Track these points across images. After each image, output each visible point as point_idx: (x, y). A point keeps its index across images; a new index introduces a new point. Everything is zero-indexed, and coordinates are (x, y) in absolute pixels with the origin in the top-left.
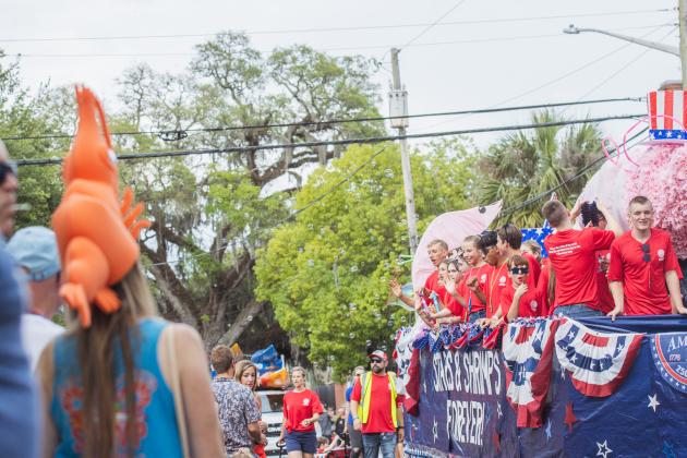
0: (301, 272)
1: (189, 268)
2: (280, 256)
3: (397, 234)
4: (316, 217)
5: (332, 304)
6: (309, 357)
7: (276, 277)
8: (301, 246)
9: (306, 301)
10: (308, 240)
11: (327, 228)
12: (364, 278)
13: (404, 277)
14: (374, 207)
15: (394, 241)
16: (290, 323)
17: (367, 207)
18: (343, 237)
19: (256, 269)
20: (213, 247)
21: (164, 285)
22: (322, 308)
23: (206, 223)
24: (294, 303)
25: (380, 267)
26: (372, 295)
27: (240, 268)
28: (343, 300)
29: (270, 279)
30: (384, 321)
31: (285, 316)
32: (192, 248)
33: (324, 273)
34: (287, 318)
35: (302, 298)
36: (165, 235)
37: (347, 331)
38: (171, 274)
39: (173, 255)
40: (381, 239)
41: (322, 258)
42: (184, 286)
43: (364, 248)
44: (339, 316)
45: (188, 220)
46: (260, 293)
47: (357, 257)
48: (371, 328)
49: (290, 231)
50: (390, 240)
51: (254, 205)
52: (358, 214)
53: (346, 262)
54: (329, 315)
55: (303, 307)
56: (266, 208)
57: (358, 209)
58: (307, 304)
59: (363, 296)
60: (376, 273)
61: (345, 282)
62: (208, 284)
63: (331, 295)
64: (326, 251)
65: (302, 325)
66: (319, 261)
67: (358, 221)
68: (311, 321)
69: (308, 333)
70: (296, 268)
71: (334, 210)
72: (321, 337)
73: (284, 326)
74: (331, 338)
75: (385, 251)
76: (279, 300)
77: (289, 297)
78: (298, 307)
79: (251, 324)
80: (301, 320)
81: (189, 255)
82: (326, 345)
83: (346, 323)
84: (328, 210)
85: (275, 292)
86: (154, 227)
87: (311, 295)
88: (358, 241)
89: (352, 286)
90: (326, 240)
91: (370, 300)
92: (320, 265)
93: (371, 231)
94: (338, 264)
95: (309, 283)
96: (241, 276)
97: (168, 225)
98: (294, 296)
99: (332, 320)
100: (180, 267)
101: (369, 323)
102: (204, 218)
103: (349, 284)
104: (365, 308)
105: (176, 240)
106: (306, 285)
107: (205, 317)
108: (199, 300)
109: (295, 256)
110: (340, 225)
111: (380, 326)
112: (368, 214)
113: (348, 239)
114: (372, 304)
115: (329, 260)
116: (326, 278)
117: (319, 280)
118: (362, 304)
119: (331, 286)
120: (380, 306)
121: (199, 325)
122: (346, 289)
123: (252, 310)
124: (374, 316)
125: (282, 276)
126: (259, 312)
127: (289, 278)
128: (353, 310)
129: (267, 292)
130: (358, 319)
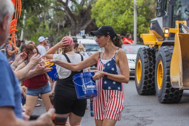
0: (104, 12)
1: (74, 8)
2: (99, 7)
3: (131, 4)
5: (111, 21)
7: (97, 12)
8: (105, 5)
9: (104, 20)
10: (107, 3)
12: (121, 15)
13: (132, 16)
15: (130, 5)
19: (92, 10)
20: (81, 3)
21: (67, 12)
22: (109, 22)
24: (102, 20)
25: (126, 12)
26: (123, 20)
27: (88, 9)
28: (115, 21)
30: (126, 27)
33: (110, 13)
34: (99, 24)
35: (104, 19)
38: (69, 9)
40: (126, 4)
41: (110, 8)
42: (72, 12)
43: (122, 7)
44: (113, 25)
46: (92, 16)
47: (120, 9)
48: (122, 29)
50: (129, 5)
53: (116, 10)
58: (105, 21)
59: (120, 20)
60: (124, 14)
61: (116, 15)
62: (79, 13)
63: (111, 19)
64: (111, 6)
66: (109, 9)
70: (103, 10)
73: (98, 26)
75: (127, 8)
76: (97, 18)
77: (100, 18)
79: (90, 24)
81: (74, 4)
83: (115, 27)
85: (97, 16)
87: (106, 19)
88: (120, 5)
89: (118, 17)
90: (112, 3)
91: (122, 21)
92: (109, 10)
93: (124, 2)
94: (114, 10)
96: (88, 11)
98: (101, 18)
100: (72, 7)
101: (121, 27)
103: (117, 16)
104: (121, 23)
106: (105, 16)
107: (77, 22)
108: (76, 17)
109: (103, 7)
111: (124, 29)
113: (117, 4)
114: (123, 22)
115: (112, 9)
116: (111, 14)
117: (109, 14)
118: (120, 22)
119: (112, 16)
120: (125, 23)
121: (76, 24)
122: (116, 17)
123: (91, 21)
124: (123, 25)
125: (99, 12)
126: (92, 21)
127: (101, 13)
128: (117, 23)
129: (94, 16)
130: (118, 26)
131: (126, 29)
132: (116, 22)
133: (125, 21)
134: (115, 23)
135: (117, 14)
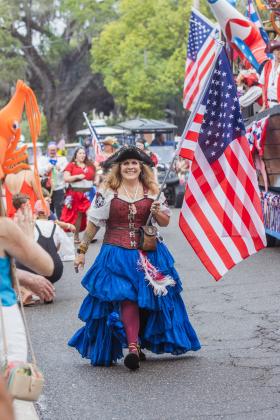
0: (123, 55)
1: (47, 48)
4: (134, 18)
5: (143, 77)
6: (127, 112)
7: (106, 57)
8: (123, 38)
9: (125, 74)
10: (129, 33)
11: (141, 25)
12: (164, 61)
14: (172, 12)
16: (114, 89)
17: (167, 12)
18: (151, 32)
19: (93, 52)
21: (30, 59)
22: (135, 80)
23: (59, 18)
24: (118, 76)
25: (176, 53)
26: (169, 72)
27: (82, 49)
28: (152, 76)
29: (102, 58)
30: (178, 90)
31: (111, 84)
32: (49, 34)
33: (137, 56)
34: (112, 86)
35: (122, 72)
36: (31, 26)
37: (153, 95)
38: (35, 52)
39: (37, 39)
40: (176, 34)
41: (137, 45)
42: (43, 59)
43: (165, 40)
44: (147, 86)
45: (48, 15)
46: (95, 68)
47: (161, 46)
48: (169, 94)
49: (116, 27)
51: (92, 7)
52: (162, 17)
53: (152, 49)
54: (141, 84)
55: (124, 79)
56: (100, 9)
57: (162, 13)
58: (126, 76)
59: (163, 72)
60: (172, 57)
61: (152, 62)
62: (60, 59)
63: (142, 72)
64: (139, 41)
65: (122, 90)
66: (135, 48)
67: (161, 22)
68: (128, 88)
69: (126, 96)
70: (119, 52)
71: (146, 14)
72: (135, 99)
73: (110, 90)
74: (141, 99)
75: (179, 43)
76: (107, 71)
77: (114, 71)
78: (120, 78)
79: (88, 86)
80: (121, 87)
81: (48, 39)
82: (138, 104)
83: (152, 90)
84: (141, 14)
85: (104, 67)
86: (24, 19)
87: (128, 71)
88: (161, 35)
89: (157, 65)
90: (140, 33)
91: (168, 75)
92: (136, 51)
93: (170, 28)
94: (148, 50)
95: (127, 61)
96: (82, 55)
97: (34, 19)
98: (117, 71)
99: (142, 88)
100: (41, 47)
101: (167, 90)
102: (58, 14)
103: (154, 64)
104: (165, 81)
105: (38, 29)
106: (126, 64)
107: (57, 82)
108: (53, 69)
109: (119, 44)
110: (149, 25)
111: (174, 93)
112: (168, 17)
113: (154, 33)
114: (170, 78)
115: (142, 47)
116: (139, 59)
117: (134, 60)
118: (163, 78)
119: (143, 65)
120: (175, 79)
121: (54, 87)
122: (152, 67)
123: (90, 77)
124: (171, 86)
125: (110, 57)
126: (94, 78)
127: (115, 58)
128: (157, 81)
129: (99, 67)
130: (159, 87)
131: (178, 94)
132: (154, 78)
133: (174, 74)
134: (150, 81)
135: (155, 60)
